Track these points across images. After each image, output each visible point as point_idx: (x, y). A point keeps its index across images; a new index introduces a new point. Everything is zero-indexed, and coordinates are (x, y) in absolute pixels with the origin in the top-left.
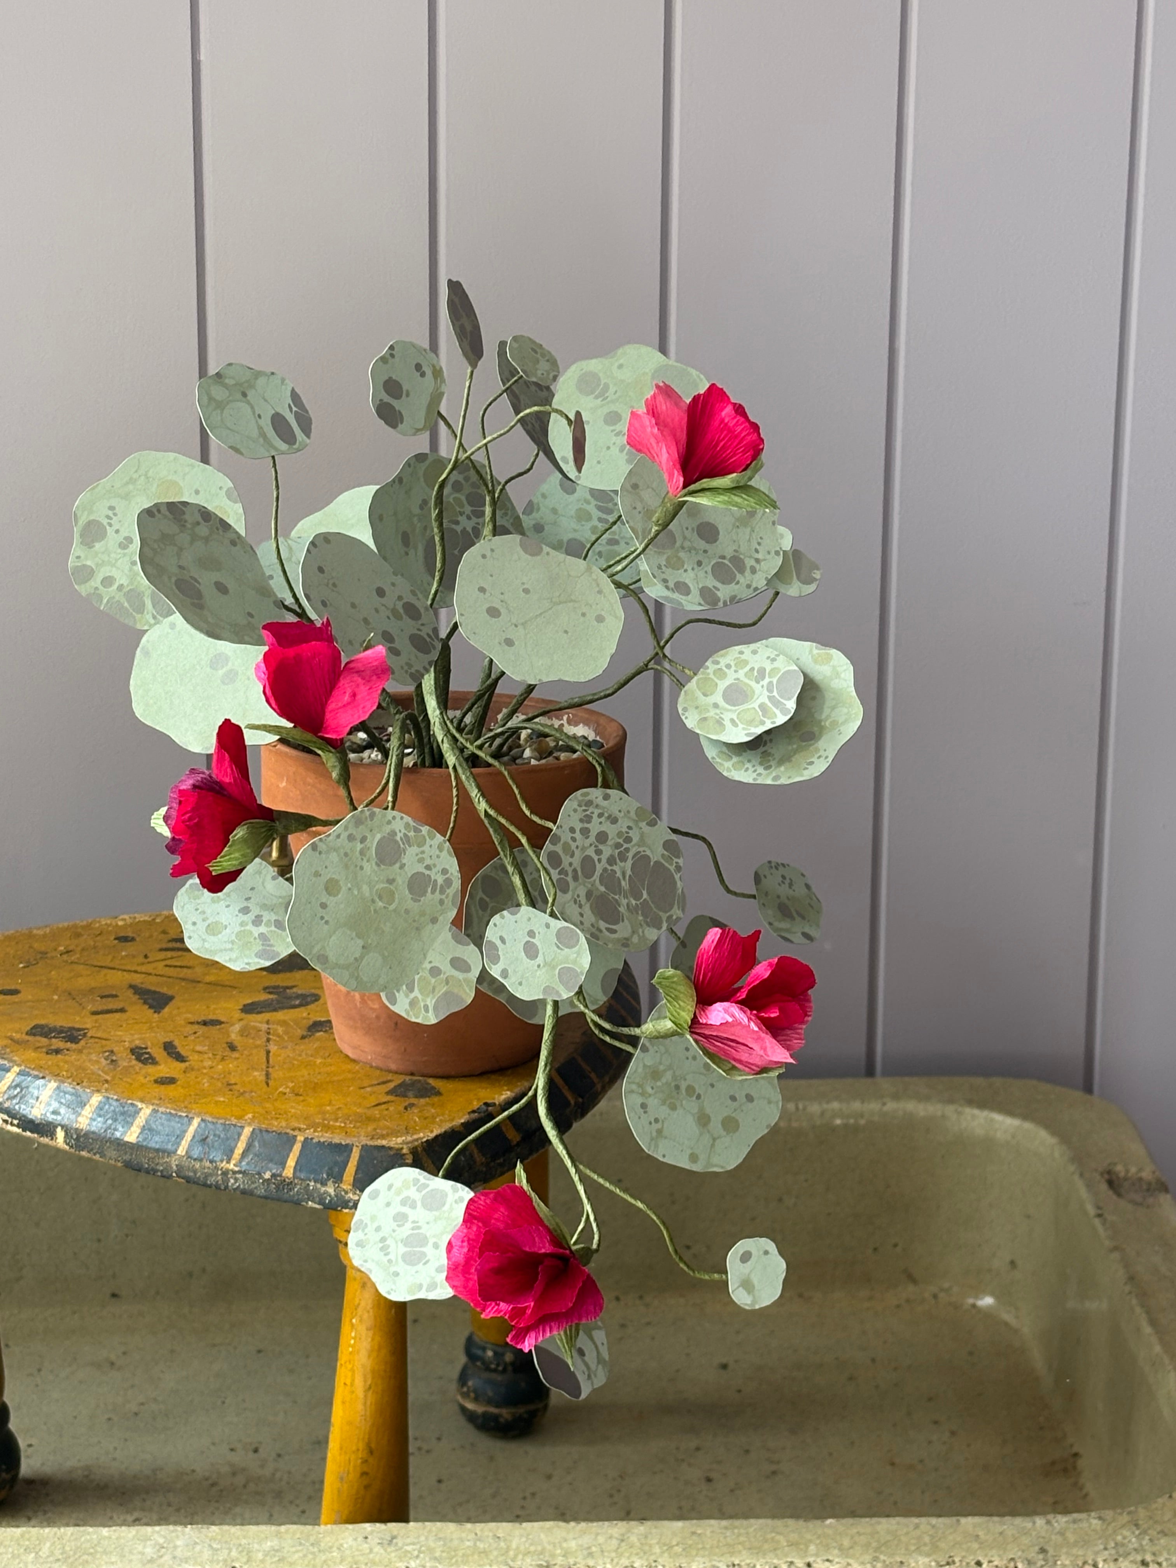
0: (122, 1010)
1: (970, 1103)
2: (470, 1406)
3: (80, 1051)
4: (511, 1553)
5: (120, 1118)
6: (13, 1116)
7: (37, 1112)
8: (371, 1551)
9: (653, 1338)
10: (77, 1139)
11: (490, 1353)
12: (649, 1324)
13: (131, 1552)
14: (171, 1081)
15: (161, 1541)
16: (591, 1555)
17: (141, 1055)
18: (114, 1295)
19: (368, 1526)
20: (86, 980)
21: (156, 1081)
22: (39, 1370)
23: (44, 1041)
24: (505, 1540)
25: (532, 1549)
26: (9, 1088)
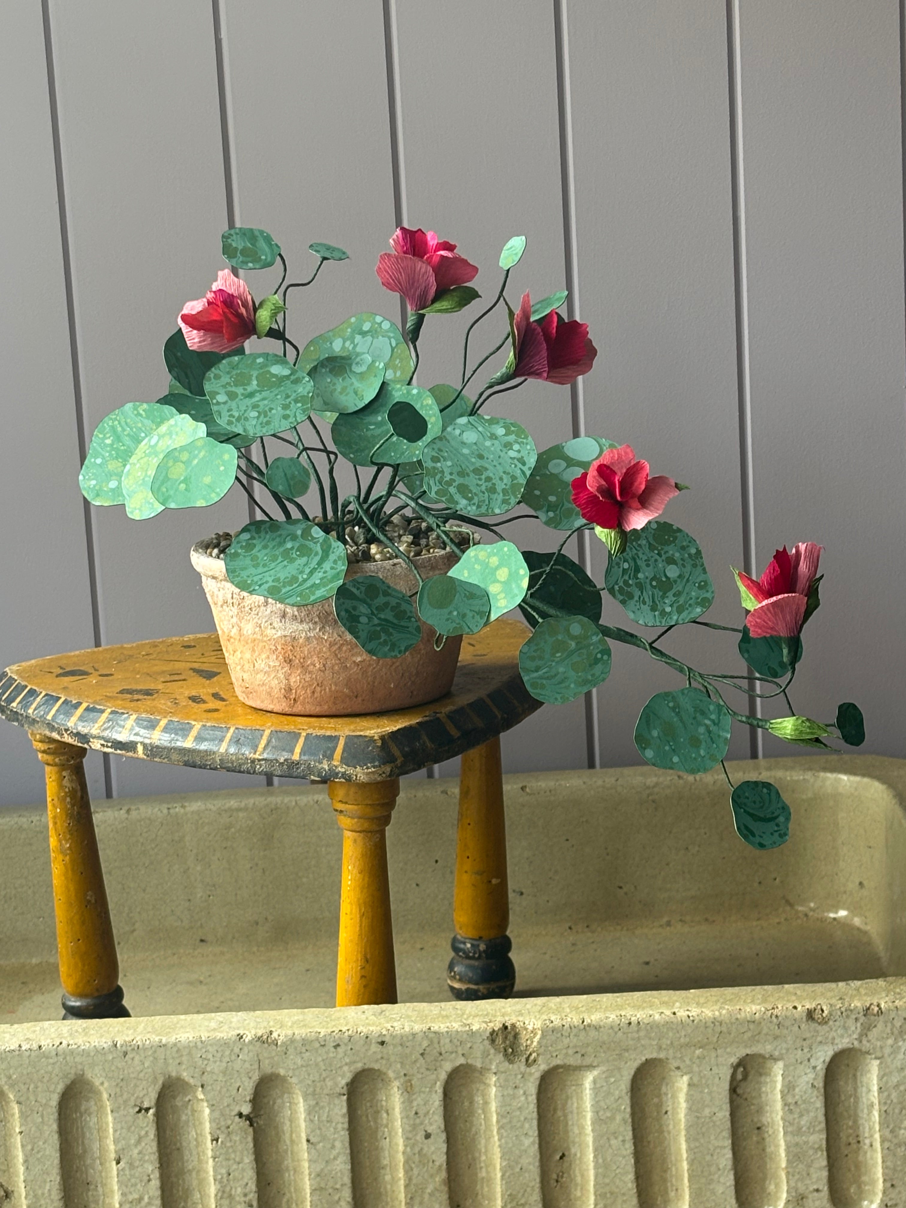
0: (184, 680)
1: (825, 769)
2: (457, 985)
3: (154, 700)
4: (465, 1016)
5: (180, 733)
6: (107, 741)
7: (123, 737)
8: (367, 1018)
9: (596, 950)
10: (151, 750)
11: (469, 945)
12: (593, 942)
13: (200, 1026)
14: (217, 710)
15: (221, 1019)
16: (522, 1015)
17: (194, 699)
18: (202, 941)
19: (366, 1007)
20: (161, 667)
21: (205, 711)
22: (149, 988)
23: (129, 696)
24: (461, 1009)
25: (480, 1013)
26: (104, 723)
